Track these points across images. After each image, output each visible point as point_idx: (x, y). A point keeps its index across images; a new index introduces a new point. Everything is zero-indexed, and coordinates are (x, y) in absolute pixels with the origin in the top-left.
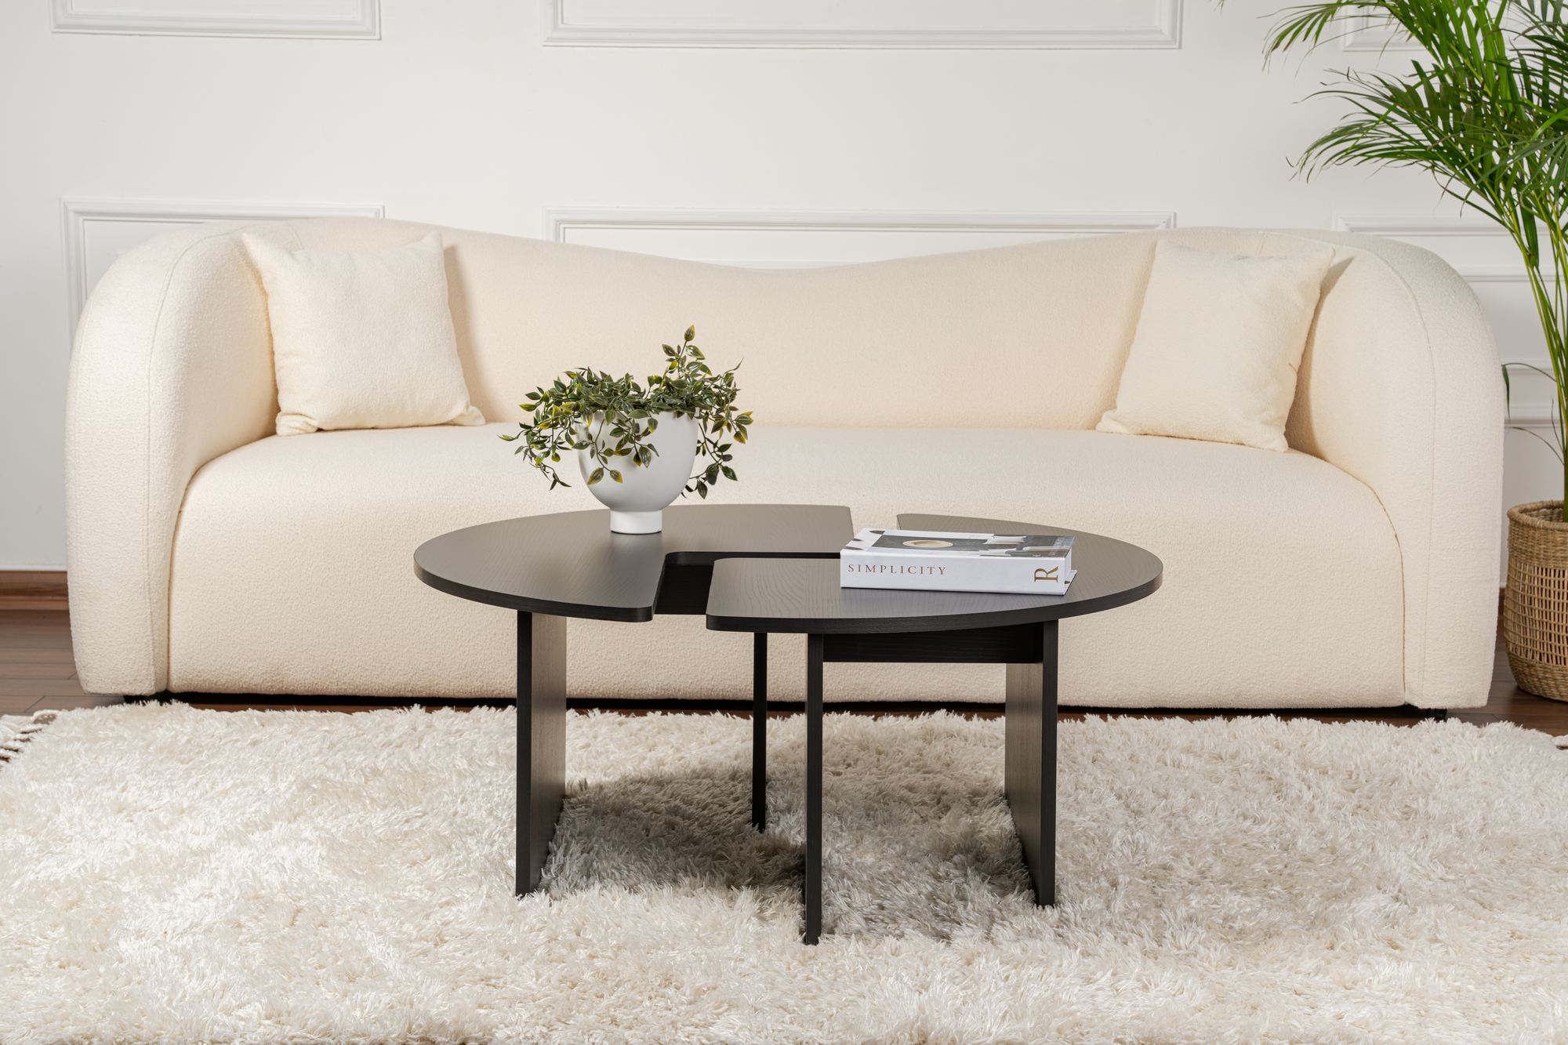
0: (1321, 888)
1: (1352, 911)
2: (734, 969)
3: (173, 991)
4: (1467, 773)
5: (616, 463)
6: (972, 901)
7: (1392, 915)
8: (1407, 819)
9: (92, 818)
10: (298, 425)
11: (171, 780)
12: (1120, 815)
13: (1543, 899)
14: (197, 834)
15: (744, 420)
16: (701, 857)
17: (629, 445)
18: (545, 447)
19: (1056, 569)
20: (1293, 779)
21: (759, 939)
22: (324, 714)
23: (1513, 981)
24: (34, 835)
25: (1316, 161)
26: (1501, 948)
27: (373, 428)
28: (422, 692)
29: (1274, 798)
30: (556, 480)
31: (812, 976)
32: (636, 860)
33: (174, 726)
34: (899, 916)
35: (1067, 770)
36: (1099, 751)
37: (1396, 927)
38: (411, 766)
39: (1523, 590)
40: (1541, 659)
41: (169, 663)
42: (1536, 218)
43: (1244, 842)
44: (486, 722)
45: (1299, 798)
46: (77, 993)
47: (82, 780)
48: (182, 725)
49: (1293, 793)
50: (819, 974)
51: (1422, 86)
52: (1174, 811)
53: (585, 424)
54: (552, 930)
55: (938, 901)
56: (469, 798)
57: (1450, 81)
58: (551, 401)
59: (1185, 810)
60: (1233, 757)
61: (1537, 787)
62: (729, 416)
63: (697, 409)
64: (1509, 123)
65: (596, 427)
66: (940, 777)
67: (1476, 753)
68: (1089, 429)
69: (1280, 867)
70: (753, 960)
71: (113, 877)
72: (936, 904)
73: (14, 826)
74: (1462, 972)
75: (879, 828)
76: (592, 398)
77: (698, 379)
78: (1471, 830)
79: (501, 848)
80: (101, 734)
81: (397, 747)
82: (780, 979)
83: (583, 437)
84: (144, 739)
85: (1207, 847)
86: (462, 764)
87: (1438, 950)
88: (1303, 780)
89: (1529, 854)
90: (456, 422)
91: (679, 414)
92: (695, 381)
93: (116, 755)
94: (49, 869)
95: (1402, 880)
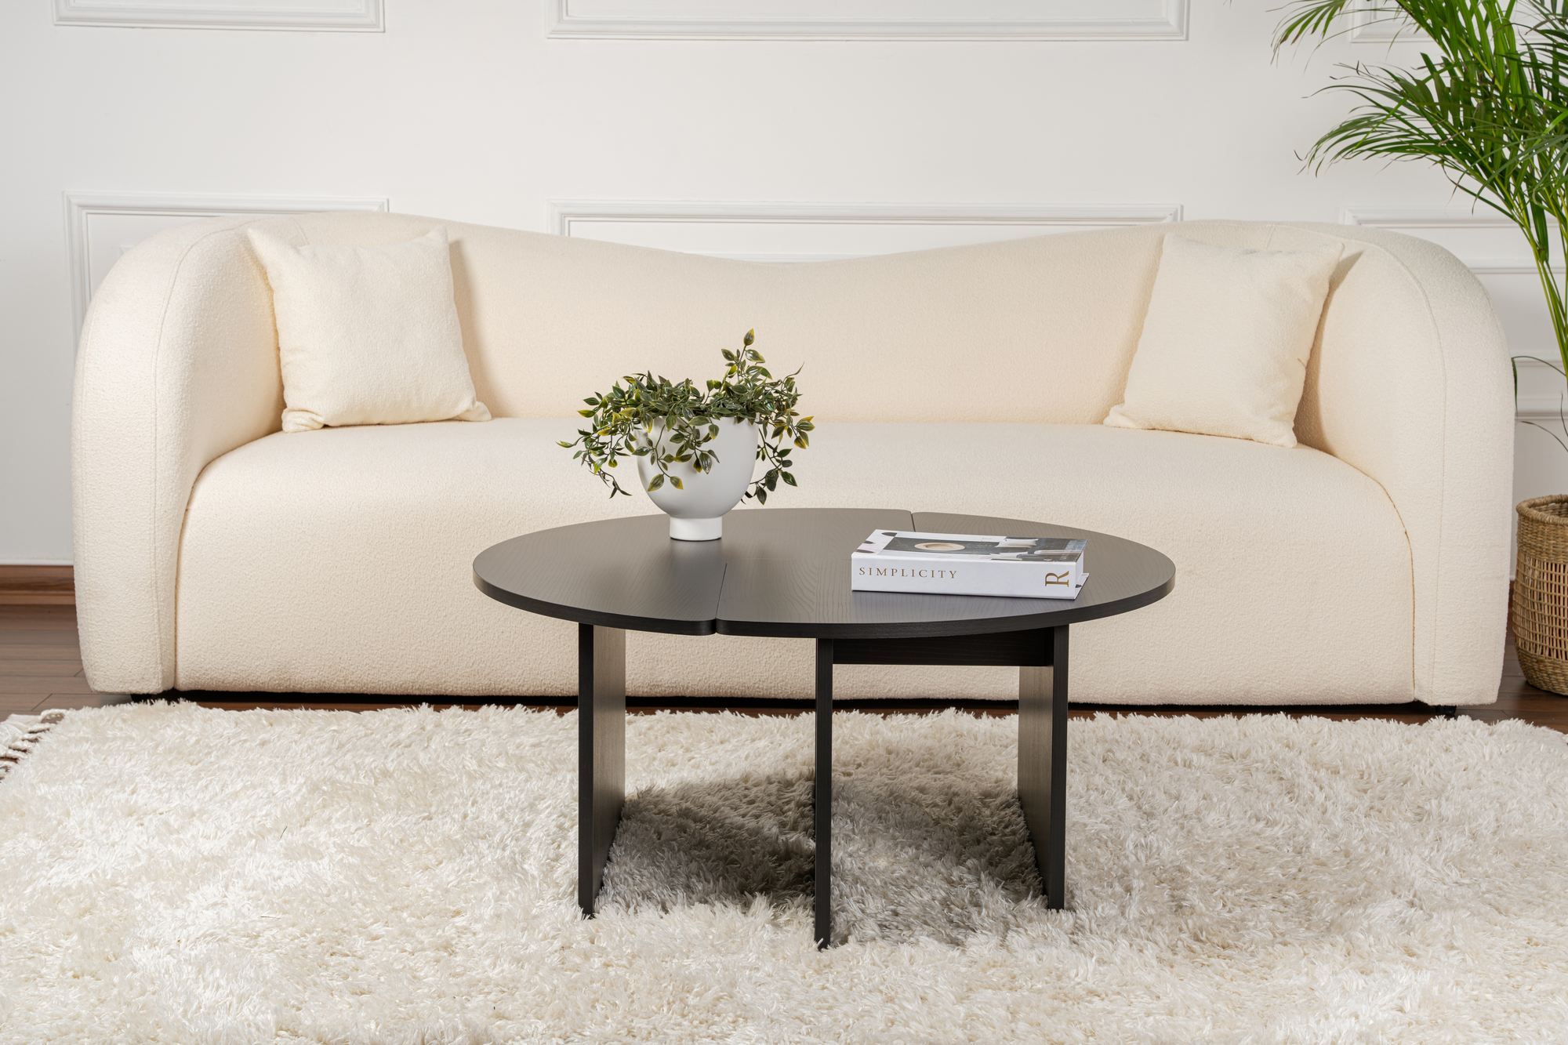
0: (1335, 892)
1: (1368, 917)
2: (750, 978)
3: (188, 1001)
4: (1479, 773)
5: (677, 469)
6: (986, 907)
7: (1407, 920)
8: (1420, 821)
9: (102, 823)
10: (303, 422)
11: (181, 782)
12: (1132, 817)
13: (1558, 903)
14: (207, 838)
15: (805, 426)
16: (713, 861)
17: (689, 451)
18: (603, 453)
19: (1067, 574)
20: (1304, 780)
21: (774, 947)
22: (332, 712)
23: (1531, 990)
24: (45, 839)
25: (1326, 155)
26: (1518, 955)
27: (379, 424)
28: (429, 690)
29: (1287, 799)
30: (616, 488)
31: (828, 985)
32: (648, 865)
33: (182, 725)
34: (913, 923)
35: (1078, 771)
36: (1110, 751)
37: (1412, 933)
38: (420, 767)
39: (1533, 585)
40: (1550, 655)
41: (176, 662)
42: (1546, 212)
43: (1257, 845)
44: (495, 721)
45: (1312, 799)
46: (92, 1004)
47: (92, 782)
48: (190, 725)
49: (1305, 795)
50: (834, 983)
51: (1432, 81)
52: (1186, 812)
53: (645, 430)
54: (565, 937)
55: (952, 906)
56: (479, 800)
57: (1459, 74)
58: (609, 407)
59: (1197, 812)
60: (1244, 757)
61: (1549, 787)
62: (790, 421)
63: (758, 414)
64: (1520, 118)
65: (657, 433)
66: (951, 777)
67: (1487, 751)
68: (1096, 423)
69: (1294, 870)
70: (768, 968)
71: (125, 884)
72: (950, 910)
73: (25, 831)
74: (1478, 980)
75: (891, 831)
76: (652, 403)
77: (758, 383)
78: (1485, 832)
79: (513, 852)
80: (110, 734)
81: (406, 747)
82: (795, 989)
83: (643, 443)
84: (153, 740)
85: (1221, 850)
86: (472, 765)
87: (1454, 958)
88: (1315, 781)
89: (1543, 857)
90: (463, 417)
91: (740, 420)
92: (755, 385)
93: (125, 756)
94: (61, 875)
95: (1417, 884)
